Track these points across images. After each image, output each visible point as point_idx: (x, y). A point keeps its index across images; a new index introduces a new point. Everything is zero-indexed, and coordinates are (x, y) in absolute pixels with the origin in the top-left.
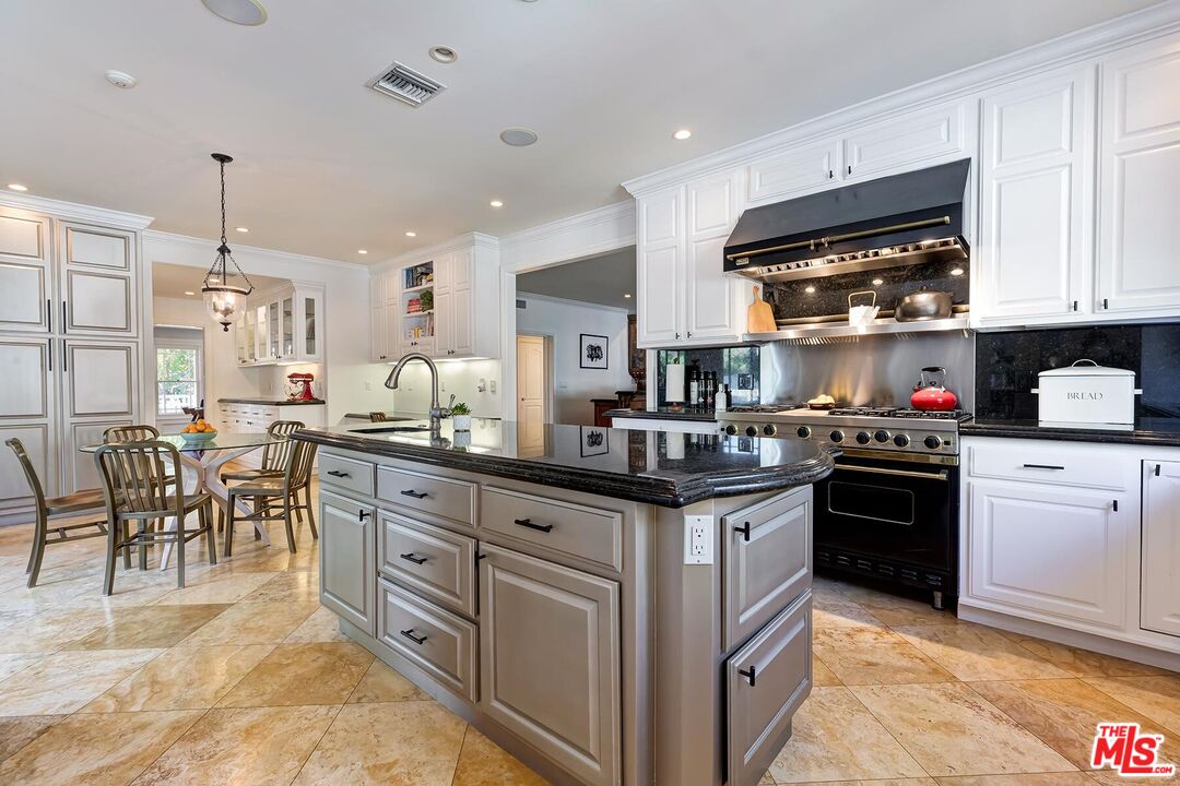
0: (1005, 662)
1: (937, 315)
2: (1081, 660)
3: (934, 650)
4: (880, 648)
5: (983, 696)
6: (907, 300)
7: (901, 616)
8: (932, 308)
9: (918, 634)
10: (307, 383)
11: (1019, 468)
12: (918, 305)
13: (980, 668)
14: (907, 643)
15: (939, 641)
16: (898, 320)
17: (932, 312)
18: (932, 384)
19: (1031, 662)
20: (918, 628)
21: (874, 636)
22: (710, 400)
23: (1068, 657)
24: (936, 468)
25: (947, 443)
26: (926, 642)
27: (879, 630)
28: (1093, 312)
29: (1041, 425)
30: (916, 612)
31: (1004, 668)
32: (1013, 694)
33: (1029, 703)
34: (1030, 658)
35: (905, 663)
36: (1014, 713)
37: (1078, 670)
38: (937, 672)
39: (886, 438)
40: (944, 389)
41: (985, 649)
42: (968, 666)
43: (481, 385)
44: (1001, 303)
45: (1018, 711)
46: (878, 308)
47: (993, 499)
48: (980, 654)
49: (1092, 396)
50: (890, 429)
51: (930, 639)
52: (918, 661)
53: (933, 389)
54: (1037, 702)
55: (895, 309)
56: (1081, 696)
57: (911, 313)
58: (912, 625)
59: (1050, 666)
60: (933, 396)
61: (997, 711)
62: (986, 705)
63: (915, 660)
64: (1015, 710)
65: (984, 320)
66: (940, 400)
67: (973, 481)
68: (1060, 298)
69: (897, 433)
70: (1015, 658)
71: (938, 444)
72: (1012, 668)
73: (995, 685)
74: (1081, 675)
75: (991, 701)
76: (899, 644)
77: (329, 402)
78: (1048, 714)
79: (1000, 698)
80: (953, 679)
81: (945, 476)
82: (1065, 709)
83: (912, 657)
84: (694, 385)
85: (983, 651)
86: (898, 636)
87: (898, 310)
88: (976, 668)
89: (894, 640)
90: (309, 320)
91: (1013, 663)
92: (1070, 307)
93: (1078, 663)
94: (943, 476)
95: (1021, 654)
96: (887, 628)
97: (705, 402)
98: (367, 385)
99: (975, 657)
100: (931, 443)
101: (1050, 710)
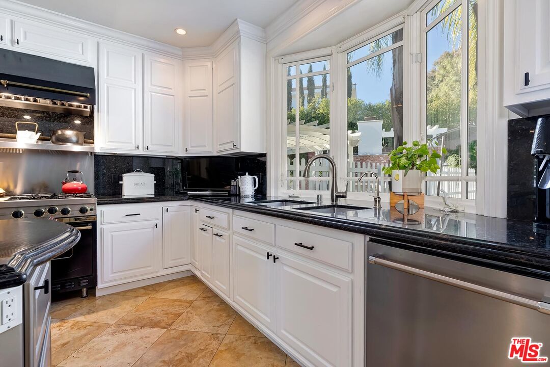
0: (125, 305)
1: (77, 143)
2: (147, 290)
3: (92, 318)
4: (65, 333)
5: (125, 324)
6: (60, 132)
7: (67, 310)
8: (74, 139)
9: (81, 314)
11: (124, 217)
12: (68, 136)
13: (117, 314)
14: (78, 322)
15: (93, 312)
16: (53, 143)
17: (75, 141)
18: (74, 180)
19: (133, 300)
20: (80, 311)
21: (58, 329)
23: (143, 291)
24: (86, 224)
25: (91, 210)
26: (87, 316)
27: (59, 324)
28: (143, 151)
29: (124, 197)
30: (74, 304)
31: (125, 308)
32: (134, 316)
33: (140, 316)
34: (132, 299)
35: (83, 332)
36: (138, 324)
37: (148, 294)
38: (99, 327)
39: (56, 211)
40: (81, 182)
41: (114, 305)
42: (111, 316)
44: (109, 142)
45: (139, 322)
46: (39, 134)
47: (112, 233)
48: (113, 308)
49: (142, 184)
50: (57, 206)
51: (89, 313)
52: (89, 327)
53: (75, 182)
54: (143, 314)
55: (51, 137)
56: (154, 303)
58: (75, 312)
59: (140, 298)
60: (75, 186)
61: (132, 327)
62: (128, 328)
63: (87, 328)
64: (138, 322)
65: (102, 149)
66: (80, 188)
67: (104, 227)
68: (132, 143)
69: (61, 207)
70: (127, 302)
71: (87, 211)
72: (128, 307)
73: (126, 317)
74: (150, 296)
75: (128, 325)
76: (74, 325)
78: (149, 316)
79: (130, 321)
80: (109, 325)
81: (91, 227)
82: (152, 311)
83: (85, 328)
85: (114, 306)
86: (71, 321)
87: (54, 138)
88: (115, 315)
89: (70, 324)
91: (128, 304)
92: (136, 147)
93: (147, 292)
95: (128, 299)
96: (63, 320)
99: (112, 310)
100: (83, 211)
101: (148, 314)
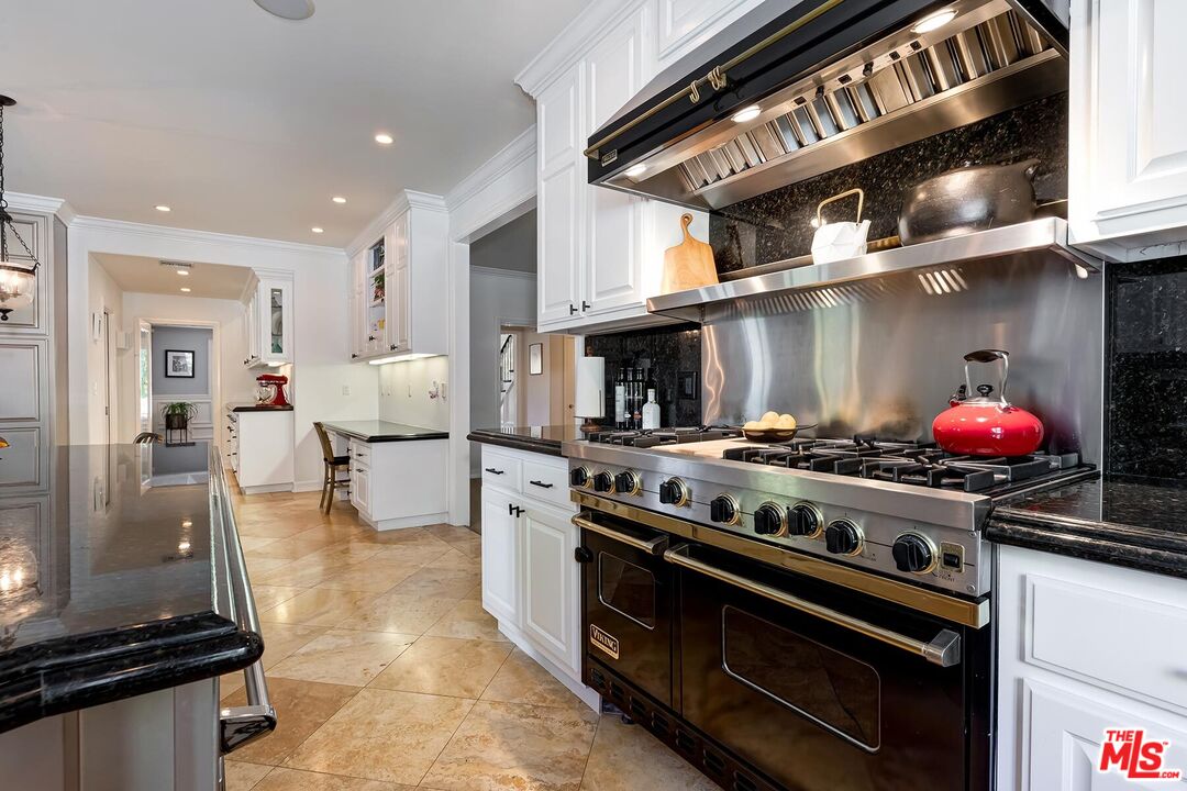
6: (922, 192)
10: (279, 387)
18: (983, 391)
22: (637, 416)
24: (926, 627)
25: (952, 559)
43: (433, 389)
46: (867, 223)
53: (984, 403)
57: (932, 223)
69: (836, 517)
71: (925, 559)
77: (296, 408)
84: (620, 390)
90: (276, 315)
94: (936, 652)
97: (632, 418)
98: (346, 388)
100: (911, 553)
